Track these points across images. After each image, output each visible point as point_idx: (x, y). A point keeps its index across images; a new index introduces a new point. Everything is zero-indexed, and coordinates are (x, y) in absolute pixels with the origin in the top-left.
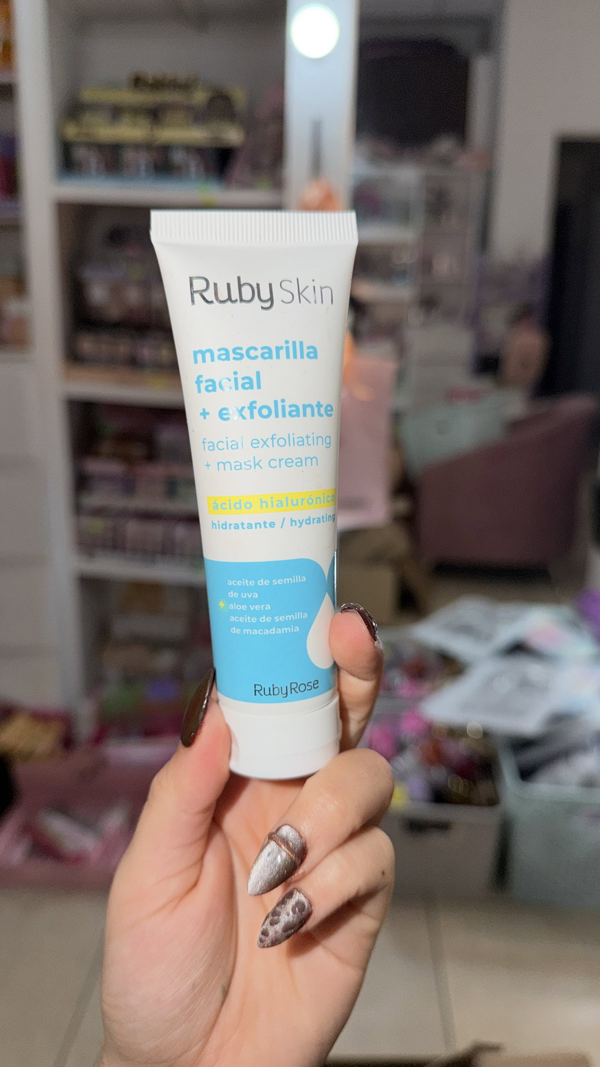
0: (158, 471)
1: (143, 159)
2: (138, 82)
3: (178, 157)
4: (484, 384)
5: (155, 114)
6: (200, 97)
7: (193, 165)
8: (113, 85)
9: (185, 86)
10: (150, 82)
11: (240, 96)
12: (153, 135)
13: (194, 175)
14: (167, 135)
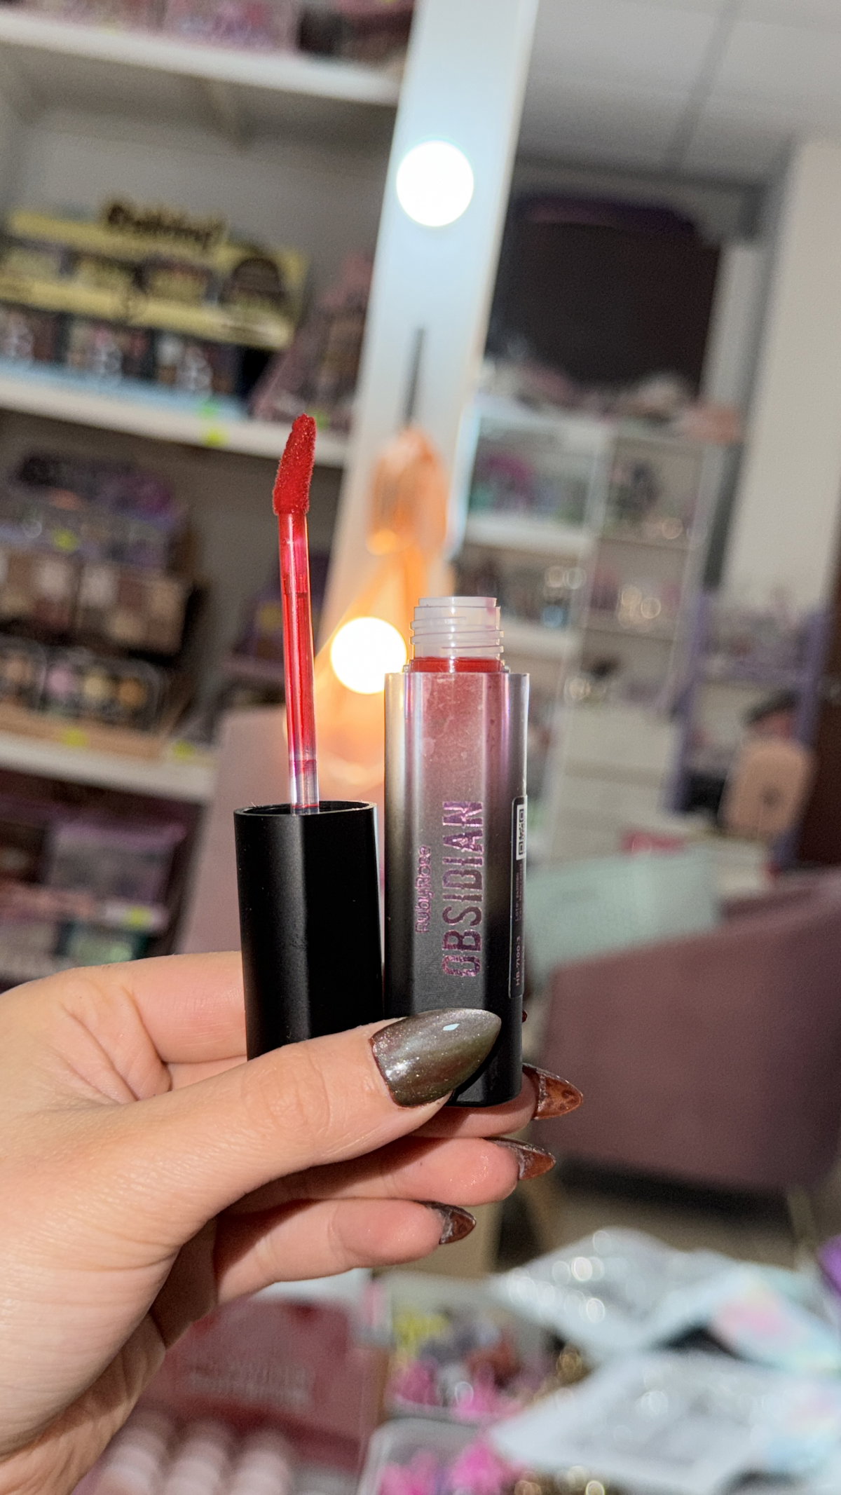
0: (43, 901)
1: (106, 346)
2: (117, 215)
3: (169, 351)
6: (223, 257)
7: (196, 370)
8: (73, 214)
9: (202, 236)
11: (293, 269)
12: (127, 307)
13: (192, 387)
14: (154, 311)
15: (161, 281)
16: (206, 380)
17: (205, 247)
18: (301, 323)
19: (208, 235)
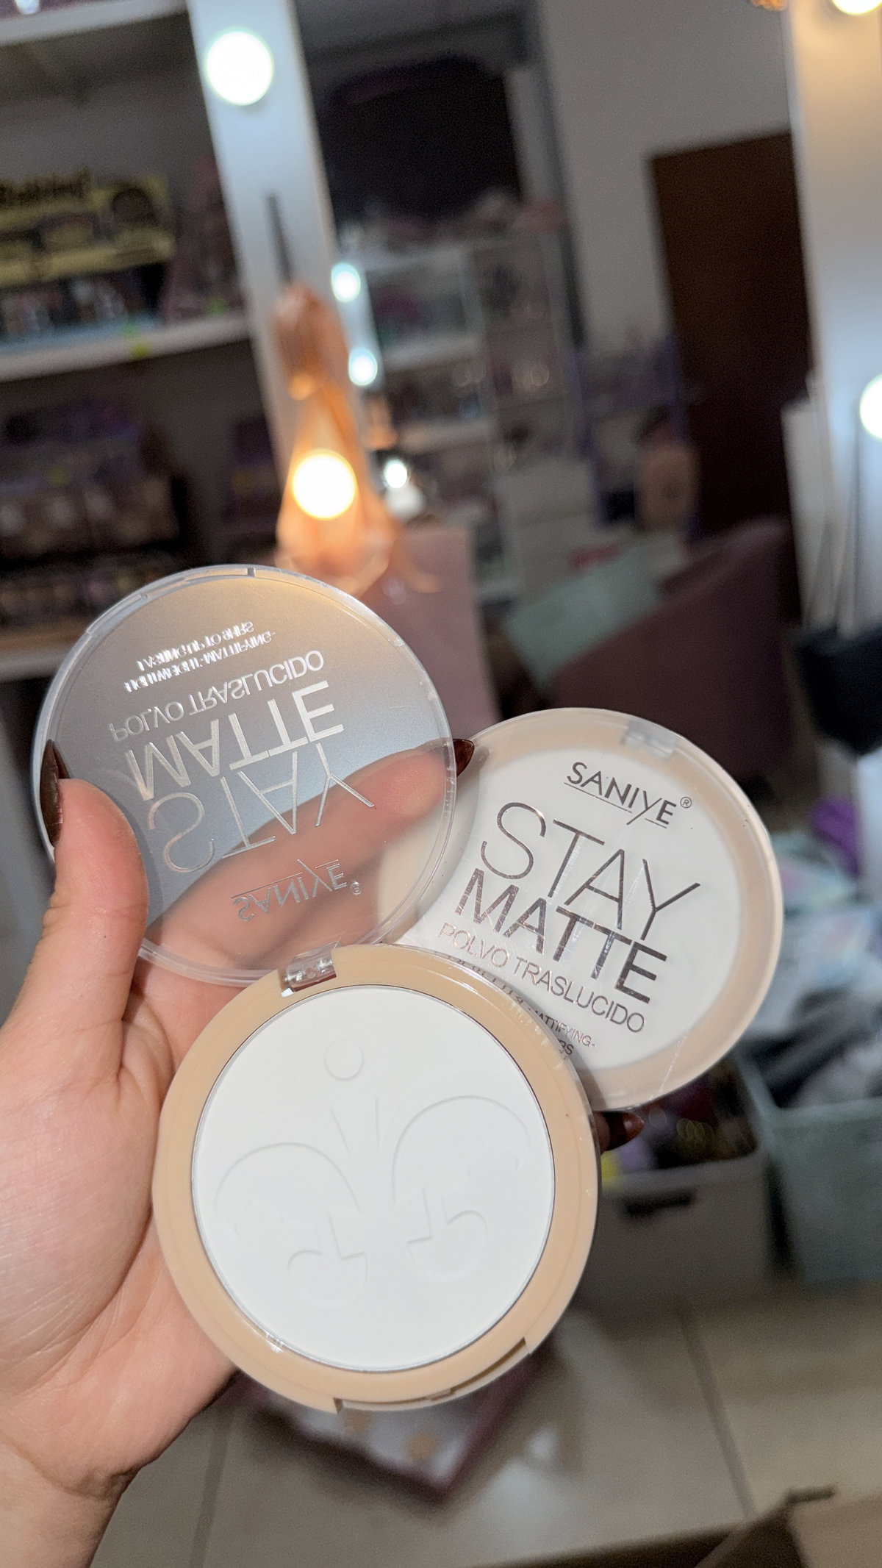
1: (31, 307)
3: (82, 292)
4: (618, 534)
5: (35, 238)
6: (99, 199)
7: (109, 301)
9: (75, 188)
10: (20, 191)
11: (157, 186)
12: (36, 268)
13: (112, 315)
14: (60, 263)
15: (53, 238)
16: (121, 305)
17: (81, 196)
18: (178, 229)
19: (79, 184)
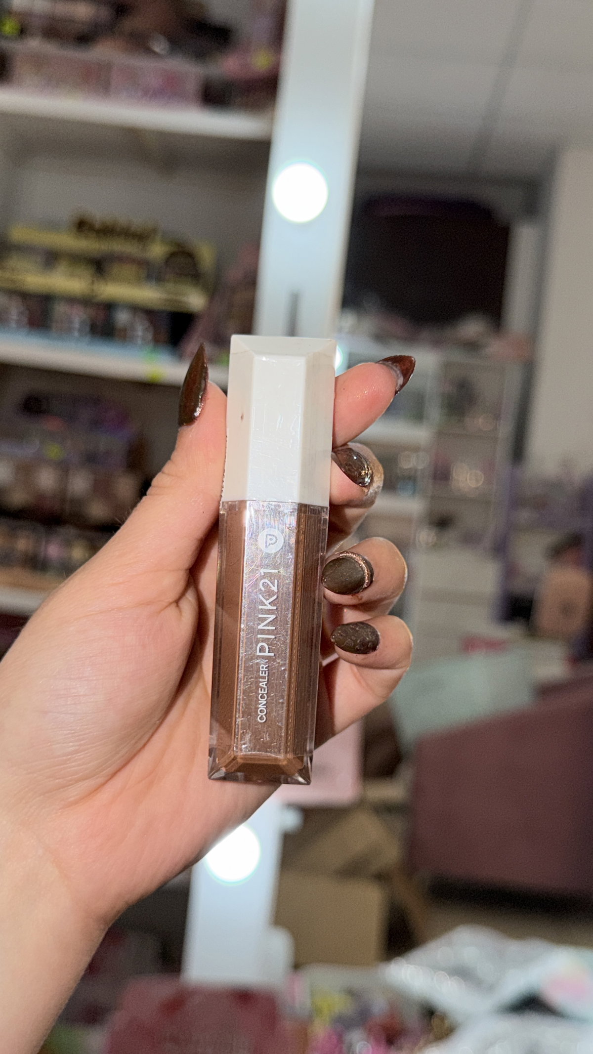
1: (78, 316)
2: (82, 226)
3: (122, 317)
5: (99, 265)
6: (157, 251)
7: (141, 329)
8: (51, 225)
9: (141, 237)
10: (97, 226)
11: (206, 255)
12: (92, 289)
13: (139, 342)
14: (111, 290)
15: (116, 269)
16: (150, 336)
17: (145, 245)
18: (213, 293)
19: (146, 236)
